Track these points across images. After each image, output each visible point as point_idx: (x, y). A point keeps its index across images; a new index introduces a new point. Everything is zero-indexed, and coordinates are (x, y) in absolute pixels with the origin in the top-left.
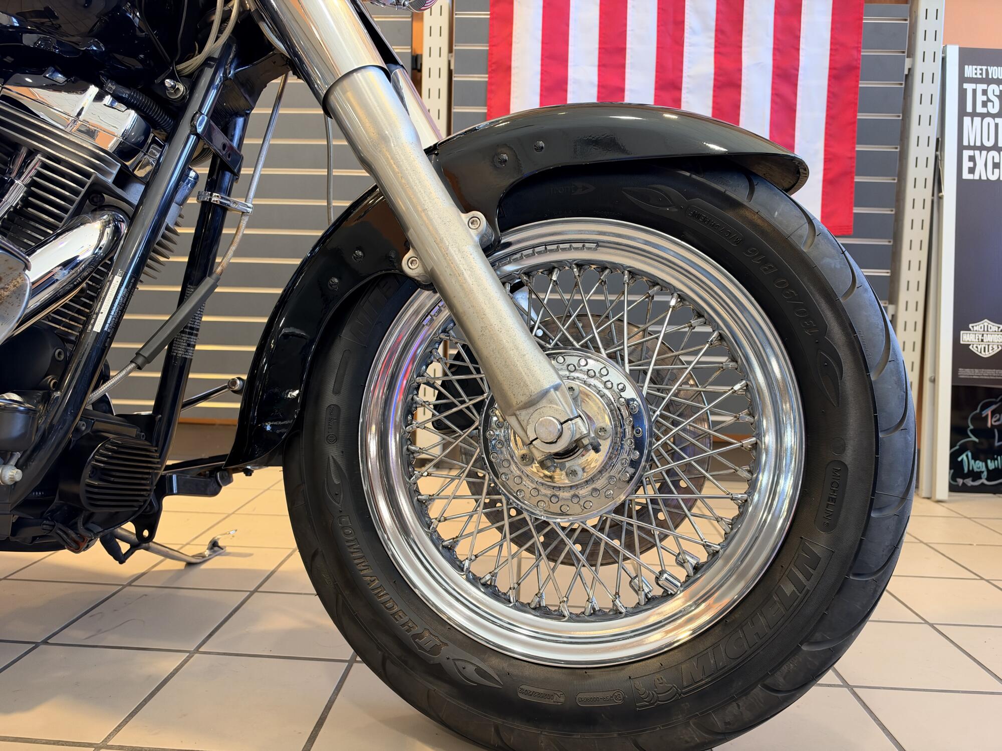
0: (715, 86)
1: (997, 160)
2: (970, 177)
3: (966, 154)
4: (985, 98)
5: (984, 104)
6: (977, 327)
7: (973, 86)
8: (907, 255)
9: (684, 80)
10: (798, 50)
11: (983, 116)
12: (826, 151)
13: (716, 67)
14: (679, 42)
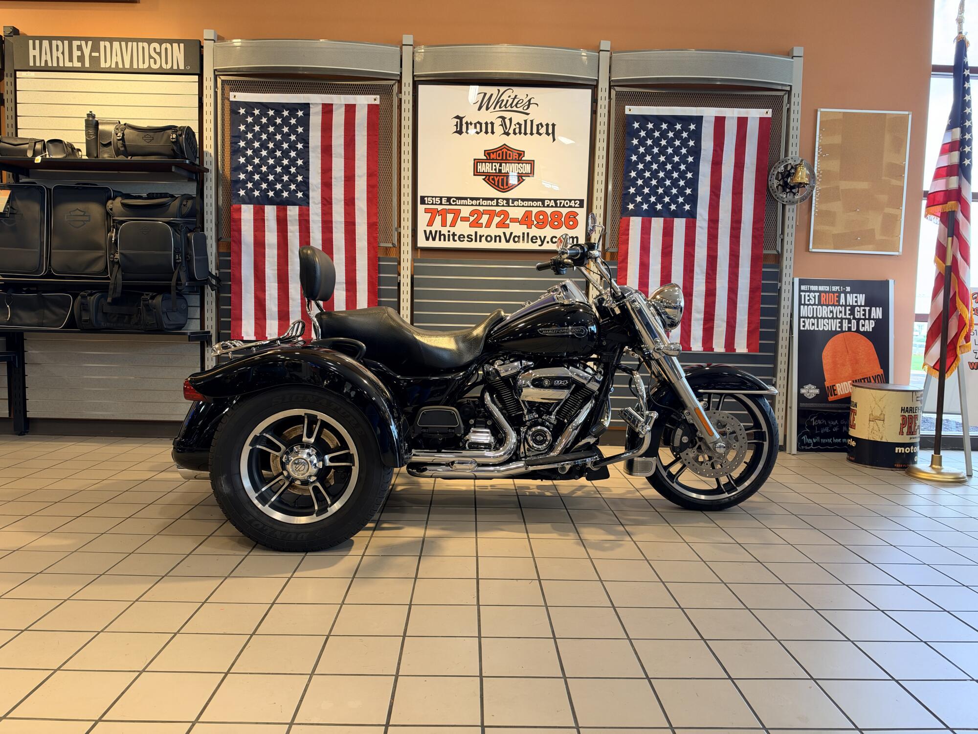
1: (813, 322)
2: (803, 329)
3: (802, 320)
4: (809, 298)
5: (809, 301)
6: (807, 387)
7: (804, 293)
8: (780, 359)
9: (694, 292)
10: (738, 281)
11: (808, 305)
12: (748, 319)
13: (706, 288)
14: (692, 278)
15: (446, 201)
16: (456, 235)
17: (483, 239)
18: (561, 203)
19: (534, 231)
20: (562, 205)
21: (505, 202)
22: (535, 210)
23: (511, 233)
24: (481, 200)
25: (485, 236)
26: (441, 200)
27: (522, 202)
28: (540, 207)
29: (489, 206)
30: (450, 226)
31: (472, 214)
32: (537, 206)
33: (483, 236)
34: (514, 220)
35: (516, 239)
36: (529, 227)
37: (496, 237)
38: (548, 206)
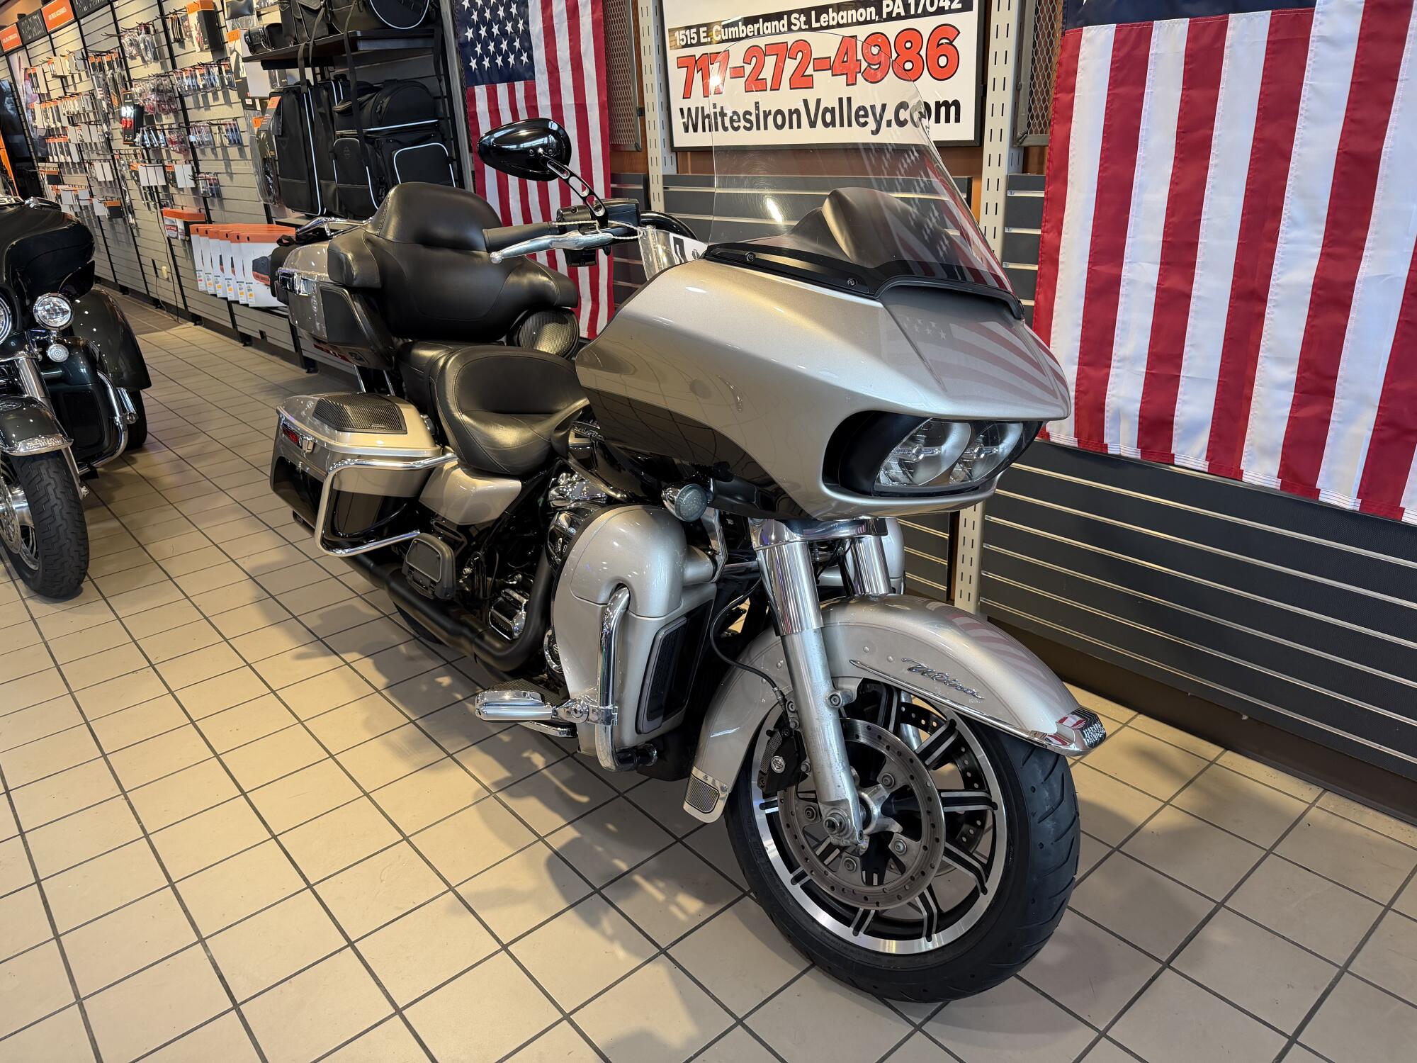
0: (1312, 301)
15: (705, 34)
16: (726, 115)
17: (770, 119)
19: (864, 94)
20: (920, 10)
21: (803, 18)
23: (819, 101)
24: (761, 20)
25: (773, 113)
26: (698, 33)
27: (835, 14)
28: (872, 22)
29: (776, 33)
30: (716, 94)
31: (747, 61)
32: (866, 22)
33: (770, 111)
34: (821, 65)
35: (831, 117)
36: (851, 83)
37: (791, 113)
38: (890, 18)
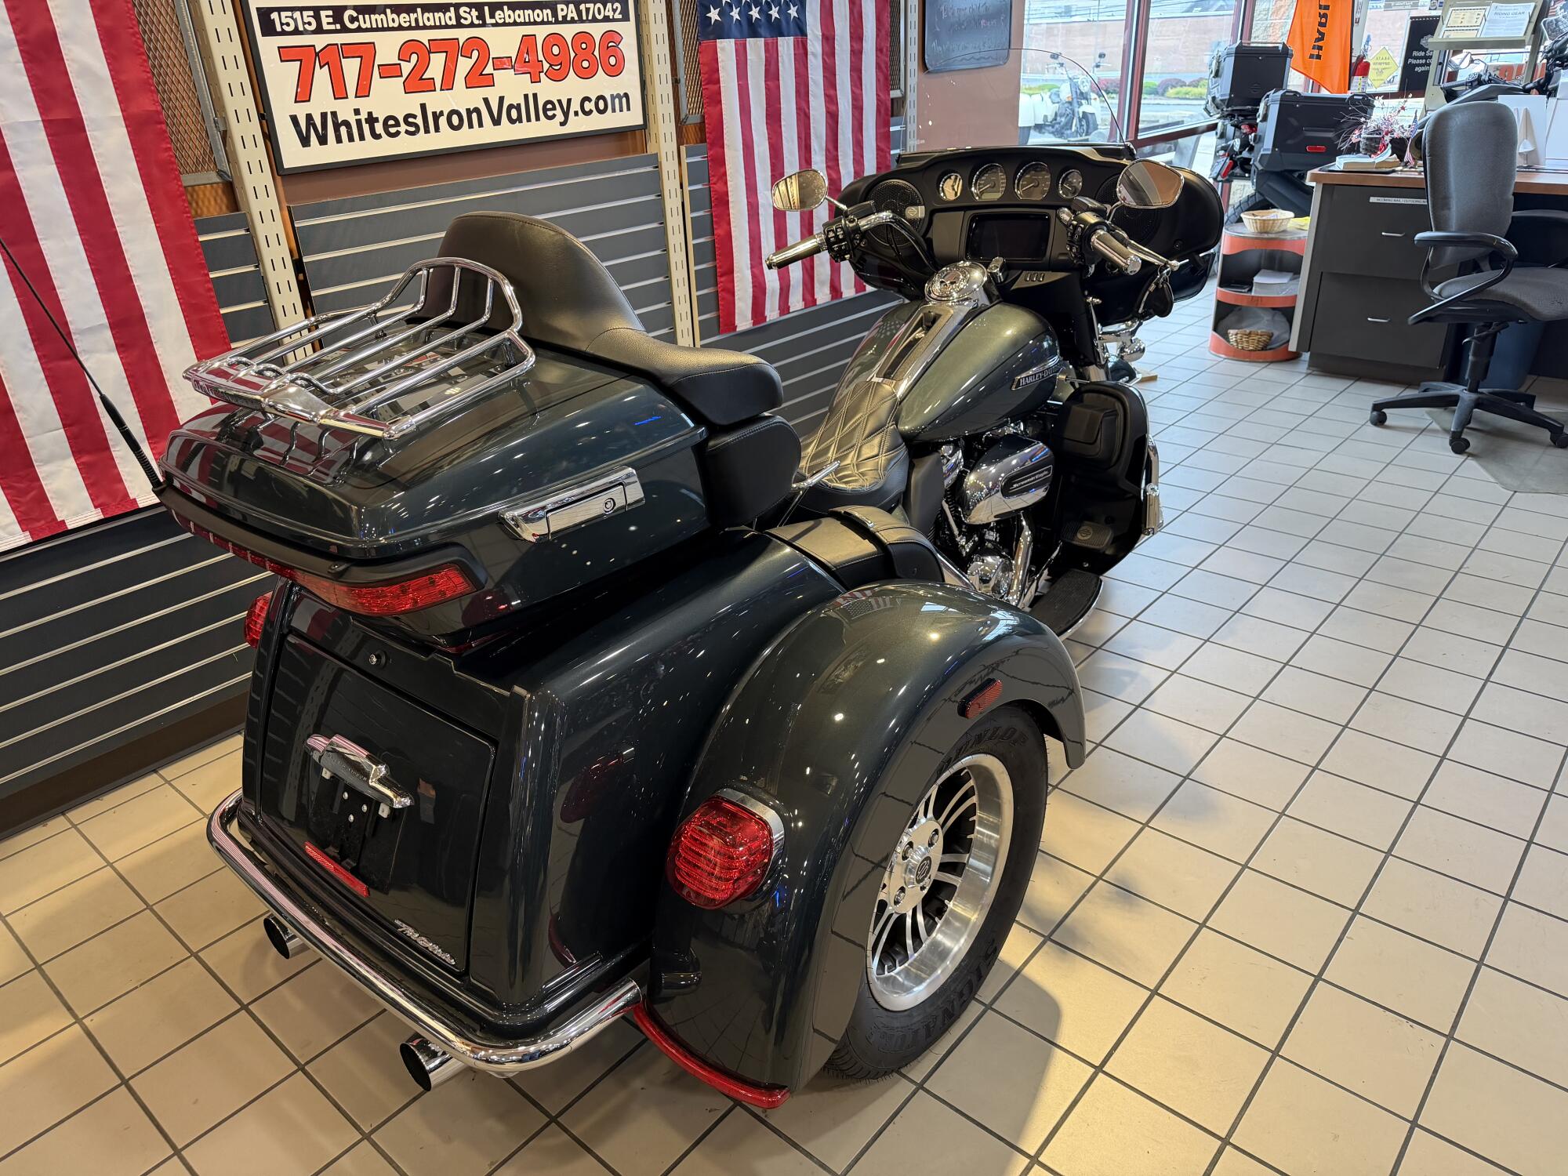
15: (331, 20)
16: (377, 120)
17: (443, 121)
18: (588, 10)
19: (548, 90)
20: (590, 18)
21: (474, 13)
22: (541, 32)
23: (501, 99)
24: (419, 10)
25: (446, 114)
26: (317, 17)
27: (511, 12)
28: (549, 23)
29: (441, 27)
30: (356, 97)
31: (404, 52)
32: (543, 23)
33: (441, 113)
34: (501, 63)
35: (517, 113)
36: (535, 80)
37: (469, 112)
38: (565, 21)
